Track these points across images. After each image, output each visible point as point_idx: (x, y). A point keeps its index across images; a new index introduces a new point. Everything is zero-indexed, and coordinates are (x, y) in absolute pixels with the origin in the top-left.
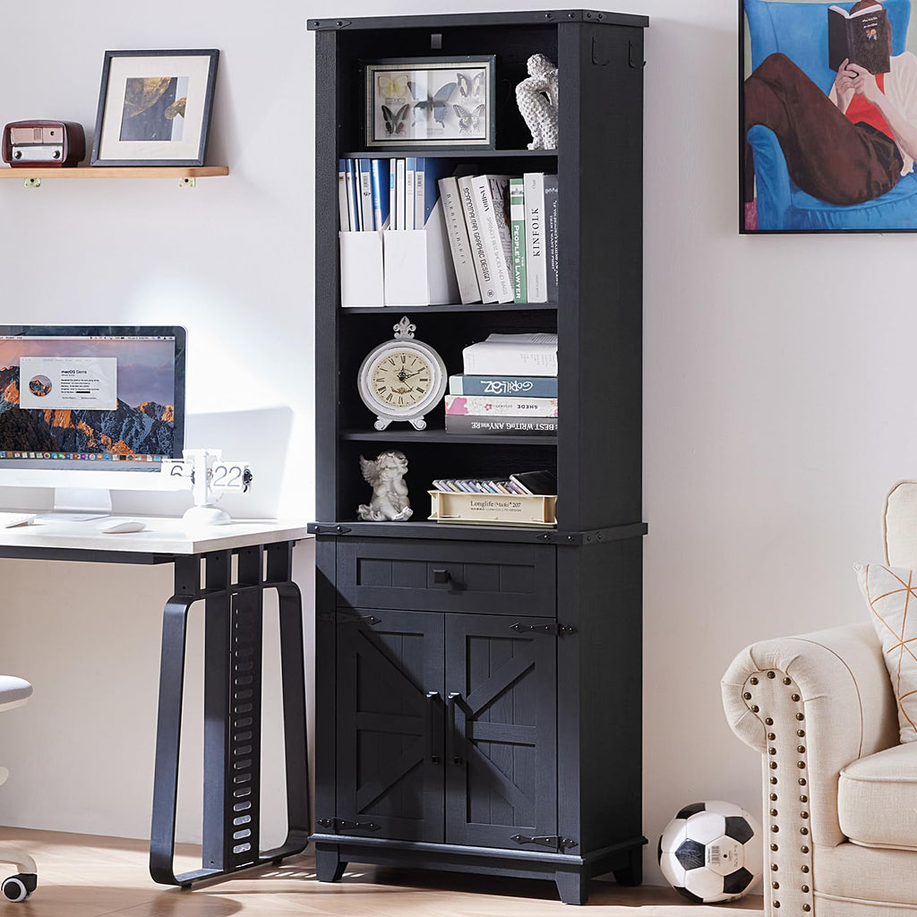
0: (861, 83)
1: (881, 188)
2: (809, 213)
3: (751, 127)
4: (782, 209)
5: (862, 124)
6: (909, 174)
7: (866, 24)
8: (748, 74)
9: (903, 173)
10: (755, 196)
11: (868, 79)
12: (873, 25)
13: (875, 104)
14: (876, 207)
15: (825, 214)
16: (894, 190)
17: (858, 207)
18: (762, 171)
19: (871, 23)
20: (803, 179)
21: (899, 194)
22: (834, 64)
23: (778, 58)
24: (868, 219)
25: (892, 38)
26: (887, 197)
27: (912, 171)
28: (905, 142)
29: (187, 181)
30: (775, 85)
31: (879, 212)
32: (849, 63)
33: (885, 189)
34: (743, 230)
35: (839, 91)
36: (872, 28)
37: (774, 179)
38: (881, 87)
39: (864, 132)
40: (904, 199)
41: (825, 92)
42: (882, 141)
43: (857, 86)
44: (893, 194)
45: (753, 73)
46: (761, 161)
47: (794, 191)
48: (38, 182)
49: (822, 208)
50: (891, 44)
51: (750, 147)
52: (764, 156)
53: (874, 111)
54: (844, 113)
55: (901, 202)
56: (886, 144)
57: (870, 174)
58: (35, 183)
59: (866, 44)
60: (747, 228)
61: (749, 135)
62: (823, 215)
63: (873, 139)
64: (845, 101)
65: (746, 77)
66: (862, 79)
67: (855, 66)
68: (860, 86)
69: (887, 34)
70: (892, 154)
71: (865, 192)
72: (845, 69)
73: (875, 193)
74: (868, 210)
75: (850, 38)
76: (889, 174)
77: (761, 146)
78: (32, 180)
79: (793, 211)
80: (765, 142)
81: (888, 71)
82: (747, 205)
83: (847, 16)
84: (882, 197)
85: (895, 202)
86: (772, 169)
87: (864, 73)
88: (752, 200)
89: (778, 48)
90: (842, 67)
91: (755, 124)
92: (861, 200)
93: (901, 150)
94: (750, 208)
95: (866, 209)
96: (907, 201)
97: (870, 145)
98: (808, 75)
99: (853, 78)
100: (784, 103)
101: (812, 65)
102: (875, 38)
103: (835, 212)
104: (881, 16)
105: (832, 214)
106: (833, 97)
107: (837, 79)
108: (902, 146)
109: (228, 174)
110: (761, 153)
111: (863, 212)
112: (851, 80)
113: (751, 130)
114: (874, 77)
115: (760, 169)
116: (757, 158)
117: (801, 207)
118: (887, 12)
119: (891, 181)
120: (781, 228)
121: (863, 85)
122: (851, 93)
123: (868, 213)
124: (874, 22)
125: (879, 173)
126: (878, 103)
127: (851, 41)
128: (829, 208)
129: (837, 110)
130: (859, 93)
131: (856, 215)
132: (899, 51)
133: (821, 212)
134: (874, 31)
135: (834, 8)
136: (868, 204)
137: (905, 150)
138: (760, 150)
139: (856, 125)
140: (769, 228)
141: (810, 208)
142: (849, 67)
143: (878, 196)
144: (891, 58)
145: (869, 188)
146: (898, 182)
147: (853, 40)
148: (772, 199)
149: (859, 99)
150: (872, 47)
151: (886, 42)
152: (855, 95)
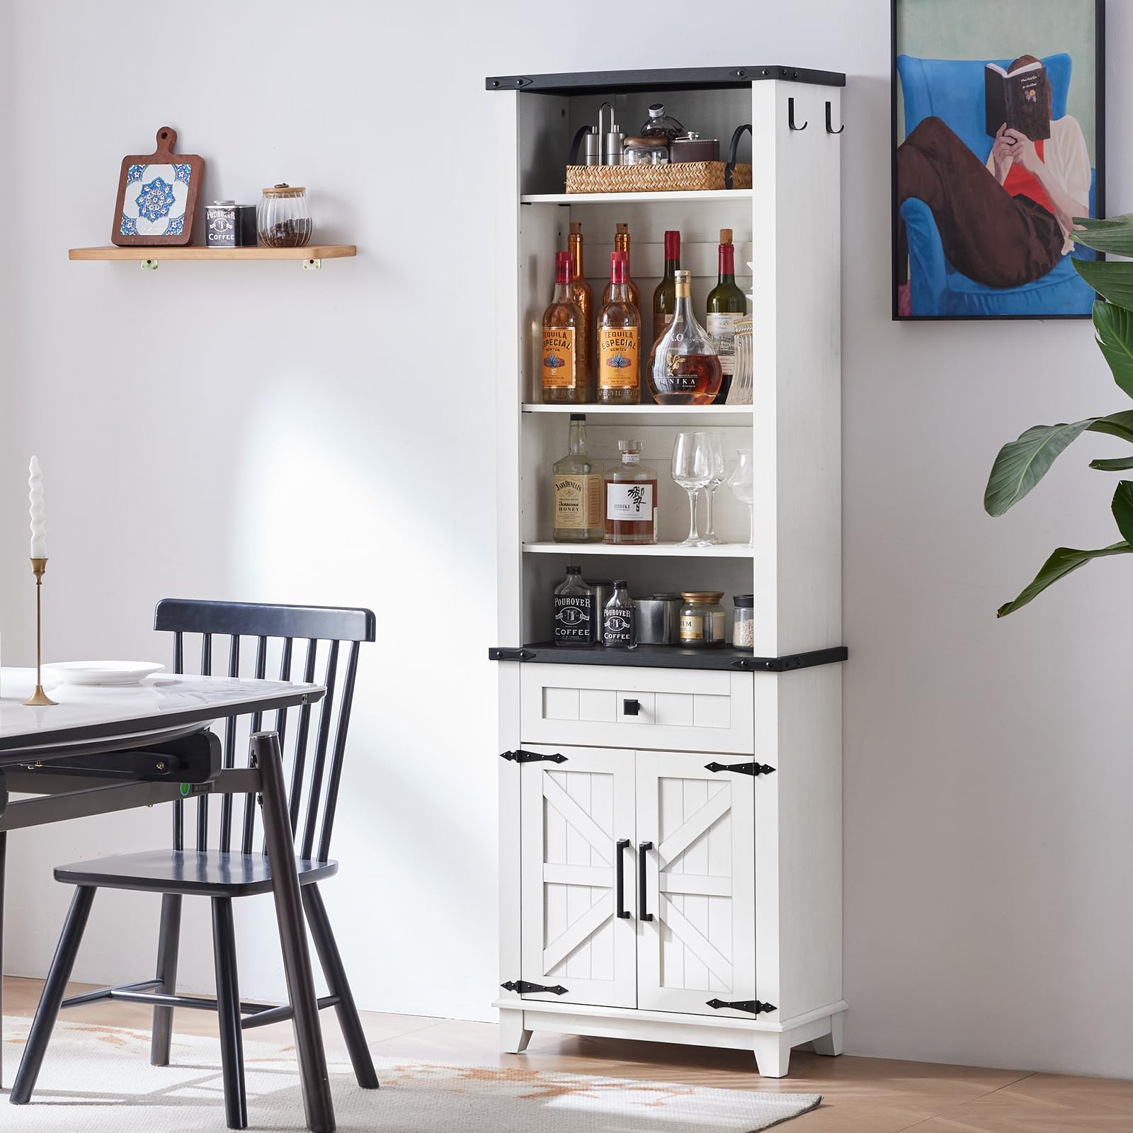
0: (1021, 149)
1: (1041, 269)
2: (966, 297)
3: (904, 200)
4: (937, 292)
5: (1021, 197)
6: (1070, 252)
7: (1025, 83)
8: (901, 140)
9: (1064, 252)
10: (909, 278)
11: (1027, 145)
12: (1033, 85)
13: (1035, 173)
14: (1036, 290)
15: (982, 298)
16: (1054, 271)
17: (1017, 290)
18: (916, 250)
19: (1029, 82)
20: (959, 260)
21: (1060, 275)
22: (992, 131)
23: (933, 122)
24: (1028, 305)
25: (1052, 99)
26: (1047, 279)
27: (1073, 250)
28: (1066, 217)
29: (312, 262)
30: (929, 153)
31: (1038, 295)
32: (1007, 128)
33: (1045, 270)
34: (896, 316)
35: (997, 160)
36: (1032, 88)
37: (929, 258)
38: (1041, 155)
39: (1024, 206)
40: (1064, 282)
41: (982, 160)
42: (1041, 216)
43: (1015, 153)
44: (1054, 275)
45: (906, 139)
46: (915, 238)
47: (949, 272)
48: (155, 263)
49: (979, 292)
50: (1051, 106)
51: (904, 223)
52: (917, 233)
53: (1033, 182)
54: (1002, 185)
55: (1062, 285)
56: (1047, 219)
57: (1029, 253)
58: (153, 265)
59: (1025, 107)
60: (900, 314)
61: (902, 209)
62: (980, 300)
63: (1032, 214)
64: (1003, 169)
65: (899, 144)
66: (1022, 146)
67: (1013, 132)
68: (1019, 154)
69: (1046, 94)
70: (1052, 230)
71: (1024, 274)
72: (1003, 135)
73: (1035, 274)
74: (1027, 293)
75: (1008, 99)
76: (1049, 253)
77: (915, 221)
78: (149, 262)
79: (949, 294)
80: (919, 216)
81: (1048, 137)
82: (901, 288)
83: (1005, 75)
84: (1042, 279)
85: (1056, 285)
86: (926, 246)
87: (1022, 140)
88: (905, 282)
89: (932, 113)
90: (1000, 132)
91: (909, 197)
92: (1019, 282)
93: (1062, 226)
94: (904, 291)
95: (1024, 292)
96: (1068, 284)
97: (1029, 221)
98: (965, 142)
99: (1011, 145)
100: (938, 173)
101: (968, 131)
102: (1035, 100)
103: (992, 296)
104: (1040, 74)
105: (989, 299)
106: (990, 167)
107: (995, 146)
108: (1063, 221)
109: (355, 255)
110: (915, 230)
111: (1022, 295)
112: (1008, 147)
113: (904, 203)
114: (1033, 144)
115: (914, 247)
116: (911, 236)
117: (956, 290)
118: (1048, 70)
119: (1051, 262)
120: (936, 313)
121: (1022, 152)
122: (1009, 161)
123: (1027, 298)
124: (1033, 81)
125: (1038, 253)
126: (1037, 173)
127: (1009, 103)
128: (987, 291)
129: (994, 181)
130: (1018, 161)
131: (1015, 299)
132: (1059, 115)
133: (978, 296)
134: (1033, 92)
135: (991, 66)
136: (1028, 286)
137: (1065, 226)
138: (914, 226)
139: (1014, 197)
140: (923, 313)
141: (967, 291)
142: (1007, 132)
143: (1038, 277)
144: (1051, 122)
145: (1028, 269)
146: (1058, 262)
147: (1011, 103)
148: (926, 280)
149: (1018, 168)
150: (1031, 110)
151: (1046, 105)
152: (1014, 164)
